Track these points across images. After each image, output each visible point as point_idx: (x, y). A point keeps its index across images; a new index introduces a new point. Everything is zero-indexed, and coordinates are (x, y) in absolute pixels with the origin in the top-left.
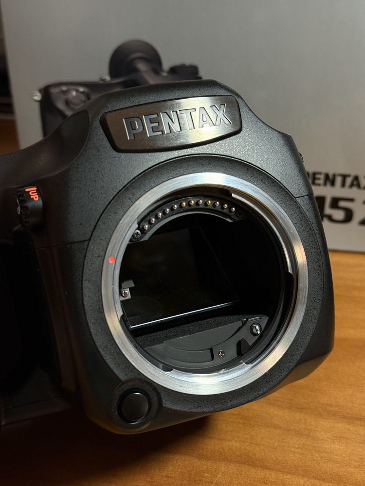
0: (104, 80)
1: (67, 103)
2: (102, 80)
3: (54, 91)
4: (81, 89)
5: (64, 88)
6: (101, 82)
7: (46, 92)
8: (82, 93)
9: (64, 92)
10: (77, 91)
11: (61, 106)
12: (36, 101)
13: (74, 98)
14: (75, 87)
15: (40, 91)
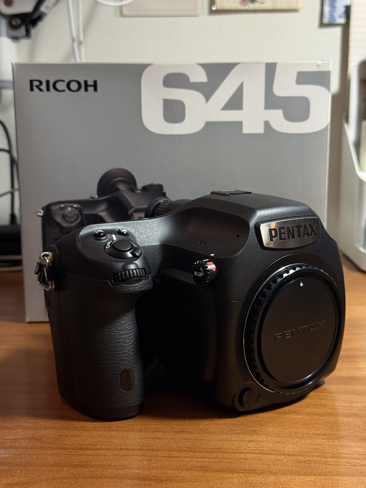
0: (93, 198)
1: (64, 217)
2: (91, 197)
3: (54, 208)
4: (75, 206)
5: (62, 206)
6: (91, 199)
7: (48, 209)
8: (76, 208)
9: (62, 209)
10: (72, 207)
11: (59, 219)
12: (39, 216)
13: (69, 212)
14: (71, 204)
15: (43, 209)
